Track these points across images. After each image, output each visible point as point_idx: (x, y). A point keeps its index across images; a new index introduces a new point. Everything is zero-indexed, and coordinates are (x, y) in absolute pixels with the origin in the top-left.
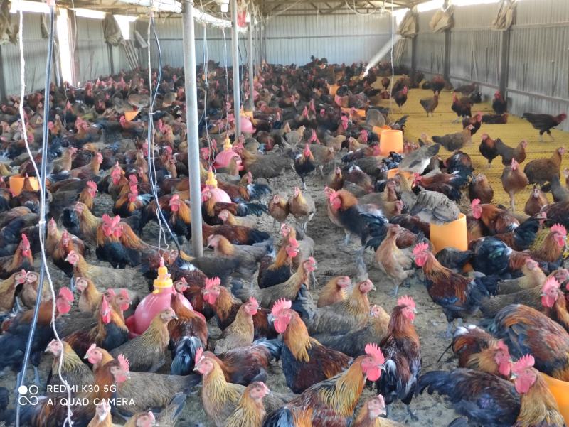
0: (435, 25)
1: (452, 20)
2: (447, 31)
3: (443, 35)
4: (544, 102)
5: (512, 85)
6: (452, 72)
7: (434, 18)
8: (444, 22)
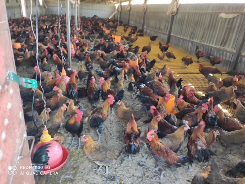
0: (126, 9)
1: (131, 8)
2: (129, 11)
3: (128, 12)
4: (153, 32)
5: (145, 27)
6: (130, 22)
7: (126, 7)
8: (129, 9)
